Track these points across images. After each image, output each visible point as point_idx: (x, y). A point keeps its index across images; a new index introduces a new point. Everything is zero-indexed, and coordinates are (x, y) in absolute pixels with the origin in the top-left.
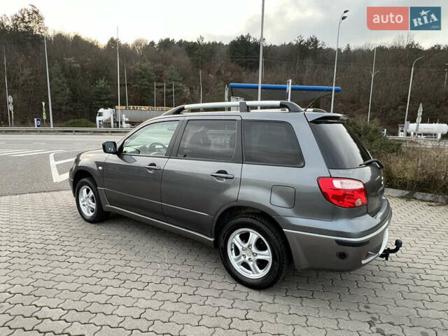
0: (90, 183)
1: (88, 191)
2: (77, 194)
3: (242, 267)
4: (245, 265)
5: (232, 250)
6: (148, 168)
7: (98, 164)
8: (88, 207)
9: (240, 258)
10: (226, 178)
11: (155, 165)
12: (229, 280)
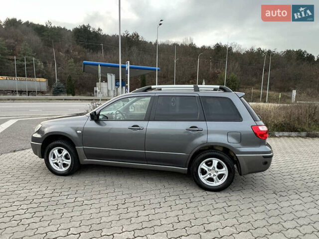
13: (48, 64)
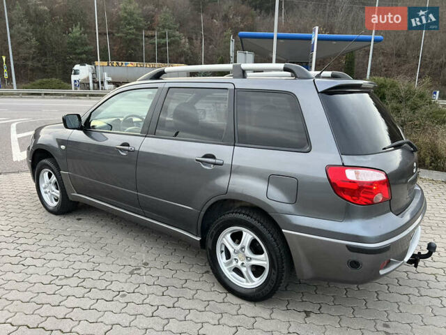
0: (52, 165)
1: (50, 176)
2: (37, 178)
3: (234, 273)
4: (237, 270)
5: (222, 252)
6: (120, 149)
7: (61, 142)
8: (51, 195)
9: (231, 262)
10: (215, 164)
11: (128, 145)
12: (218, 288)
13: (195, 41)
